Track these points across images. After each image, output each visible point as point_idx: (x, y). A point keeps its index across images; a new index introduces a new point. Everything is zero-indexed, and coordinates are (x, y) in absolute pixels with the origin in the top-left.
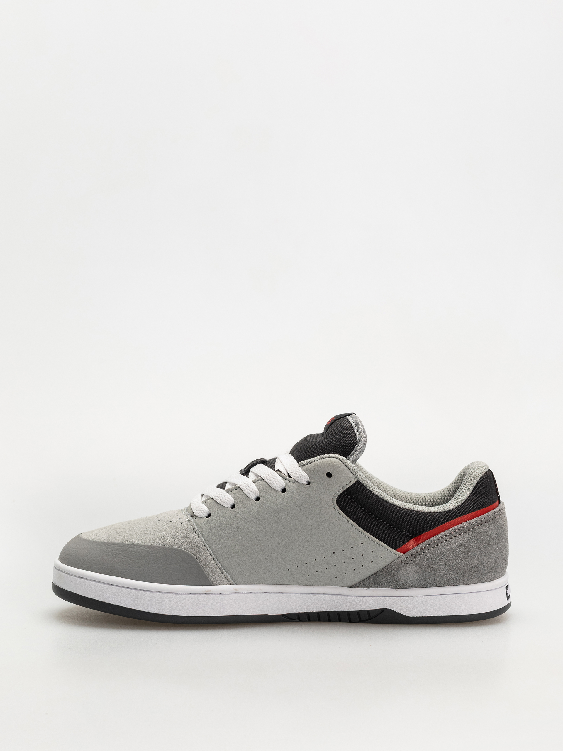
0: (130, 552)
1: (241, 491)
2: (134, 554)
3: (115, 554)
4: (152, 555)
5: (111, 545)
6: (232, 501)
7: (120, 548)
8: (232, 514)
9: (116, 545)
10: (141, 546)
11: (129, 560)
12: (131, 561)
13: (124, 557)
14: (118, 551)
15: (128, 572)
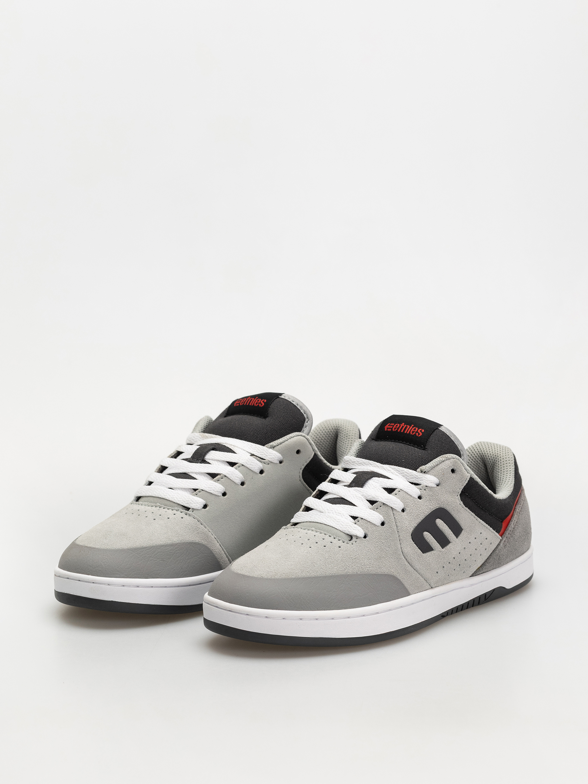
0: (159, 553)
1: (227, 479)
2: (162, 554)
3: (146, 557)
4: (176, 552)
5: (139, 550)
6: (224, 489)
7: (148, 551)
8: (227, 501)
9: (143, 549)
10: (165, 546)
11: (160, 560)
12: (162, 562)
13: (155, 559)
14: (148, 554)
15: (163, 572)
